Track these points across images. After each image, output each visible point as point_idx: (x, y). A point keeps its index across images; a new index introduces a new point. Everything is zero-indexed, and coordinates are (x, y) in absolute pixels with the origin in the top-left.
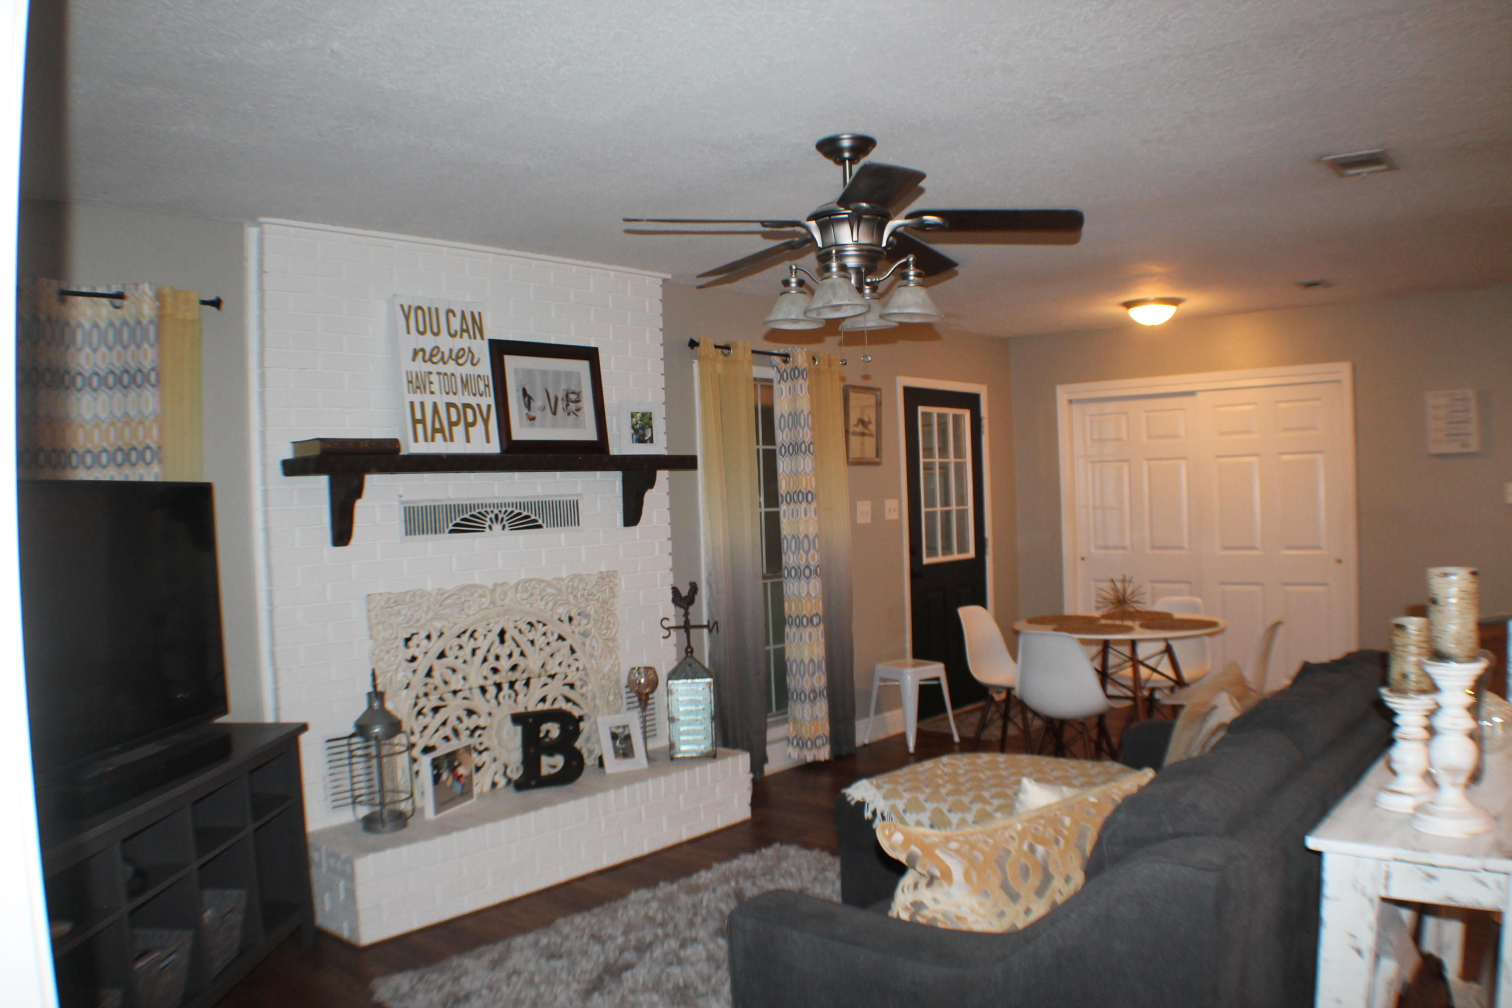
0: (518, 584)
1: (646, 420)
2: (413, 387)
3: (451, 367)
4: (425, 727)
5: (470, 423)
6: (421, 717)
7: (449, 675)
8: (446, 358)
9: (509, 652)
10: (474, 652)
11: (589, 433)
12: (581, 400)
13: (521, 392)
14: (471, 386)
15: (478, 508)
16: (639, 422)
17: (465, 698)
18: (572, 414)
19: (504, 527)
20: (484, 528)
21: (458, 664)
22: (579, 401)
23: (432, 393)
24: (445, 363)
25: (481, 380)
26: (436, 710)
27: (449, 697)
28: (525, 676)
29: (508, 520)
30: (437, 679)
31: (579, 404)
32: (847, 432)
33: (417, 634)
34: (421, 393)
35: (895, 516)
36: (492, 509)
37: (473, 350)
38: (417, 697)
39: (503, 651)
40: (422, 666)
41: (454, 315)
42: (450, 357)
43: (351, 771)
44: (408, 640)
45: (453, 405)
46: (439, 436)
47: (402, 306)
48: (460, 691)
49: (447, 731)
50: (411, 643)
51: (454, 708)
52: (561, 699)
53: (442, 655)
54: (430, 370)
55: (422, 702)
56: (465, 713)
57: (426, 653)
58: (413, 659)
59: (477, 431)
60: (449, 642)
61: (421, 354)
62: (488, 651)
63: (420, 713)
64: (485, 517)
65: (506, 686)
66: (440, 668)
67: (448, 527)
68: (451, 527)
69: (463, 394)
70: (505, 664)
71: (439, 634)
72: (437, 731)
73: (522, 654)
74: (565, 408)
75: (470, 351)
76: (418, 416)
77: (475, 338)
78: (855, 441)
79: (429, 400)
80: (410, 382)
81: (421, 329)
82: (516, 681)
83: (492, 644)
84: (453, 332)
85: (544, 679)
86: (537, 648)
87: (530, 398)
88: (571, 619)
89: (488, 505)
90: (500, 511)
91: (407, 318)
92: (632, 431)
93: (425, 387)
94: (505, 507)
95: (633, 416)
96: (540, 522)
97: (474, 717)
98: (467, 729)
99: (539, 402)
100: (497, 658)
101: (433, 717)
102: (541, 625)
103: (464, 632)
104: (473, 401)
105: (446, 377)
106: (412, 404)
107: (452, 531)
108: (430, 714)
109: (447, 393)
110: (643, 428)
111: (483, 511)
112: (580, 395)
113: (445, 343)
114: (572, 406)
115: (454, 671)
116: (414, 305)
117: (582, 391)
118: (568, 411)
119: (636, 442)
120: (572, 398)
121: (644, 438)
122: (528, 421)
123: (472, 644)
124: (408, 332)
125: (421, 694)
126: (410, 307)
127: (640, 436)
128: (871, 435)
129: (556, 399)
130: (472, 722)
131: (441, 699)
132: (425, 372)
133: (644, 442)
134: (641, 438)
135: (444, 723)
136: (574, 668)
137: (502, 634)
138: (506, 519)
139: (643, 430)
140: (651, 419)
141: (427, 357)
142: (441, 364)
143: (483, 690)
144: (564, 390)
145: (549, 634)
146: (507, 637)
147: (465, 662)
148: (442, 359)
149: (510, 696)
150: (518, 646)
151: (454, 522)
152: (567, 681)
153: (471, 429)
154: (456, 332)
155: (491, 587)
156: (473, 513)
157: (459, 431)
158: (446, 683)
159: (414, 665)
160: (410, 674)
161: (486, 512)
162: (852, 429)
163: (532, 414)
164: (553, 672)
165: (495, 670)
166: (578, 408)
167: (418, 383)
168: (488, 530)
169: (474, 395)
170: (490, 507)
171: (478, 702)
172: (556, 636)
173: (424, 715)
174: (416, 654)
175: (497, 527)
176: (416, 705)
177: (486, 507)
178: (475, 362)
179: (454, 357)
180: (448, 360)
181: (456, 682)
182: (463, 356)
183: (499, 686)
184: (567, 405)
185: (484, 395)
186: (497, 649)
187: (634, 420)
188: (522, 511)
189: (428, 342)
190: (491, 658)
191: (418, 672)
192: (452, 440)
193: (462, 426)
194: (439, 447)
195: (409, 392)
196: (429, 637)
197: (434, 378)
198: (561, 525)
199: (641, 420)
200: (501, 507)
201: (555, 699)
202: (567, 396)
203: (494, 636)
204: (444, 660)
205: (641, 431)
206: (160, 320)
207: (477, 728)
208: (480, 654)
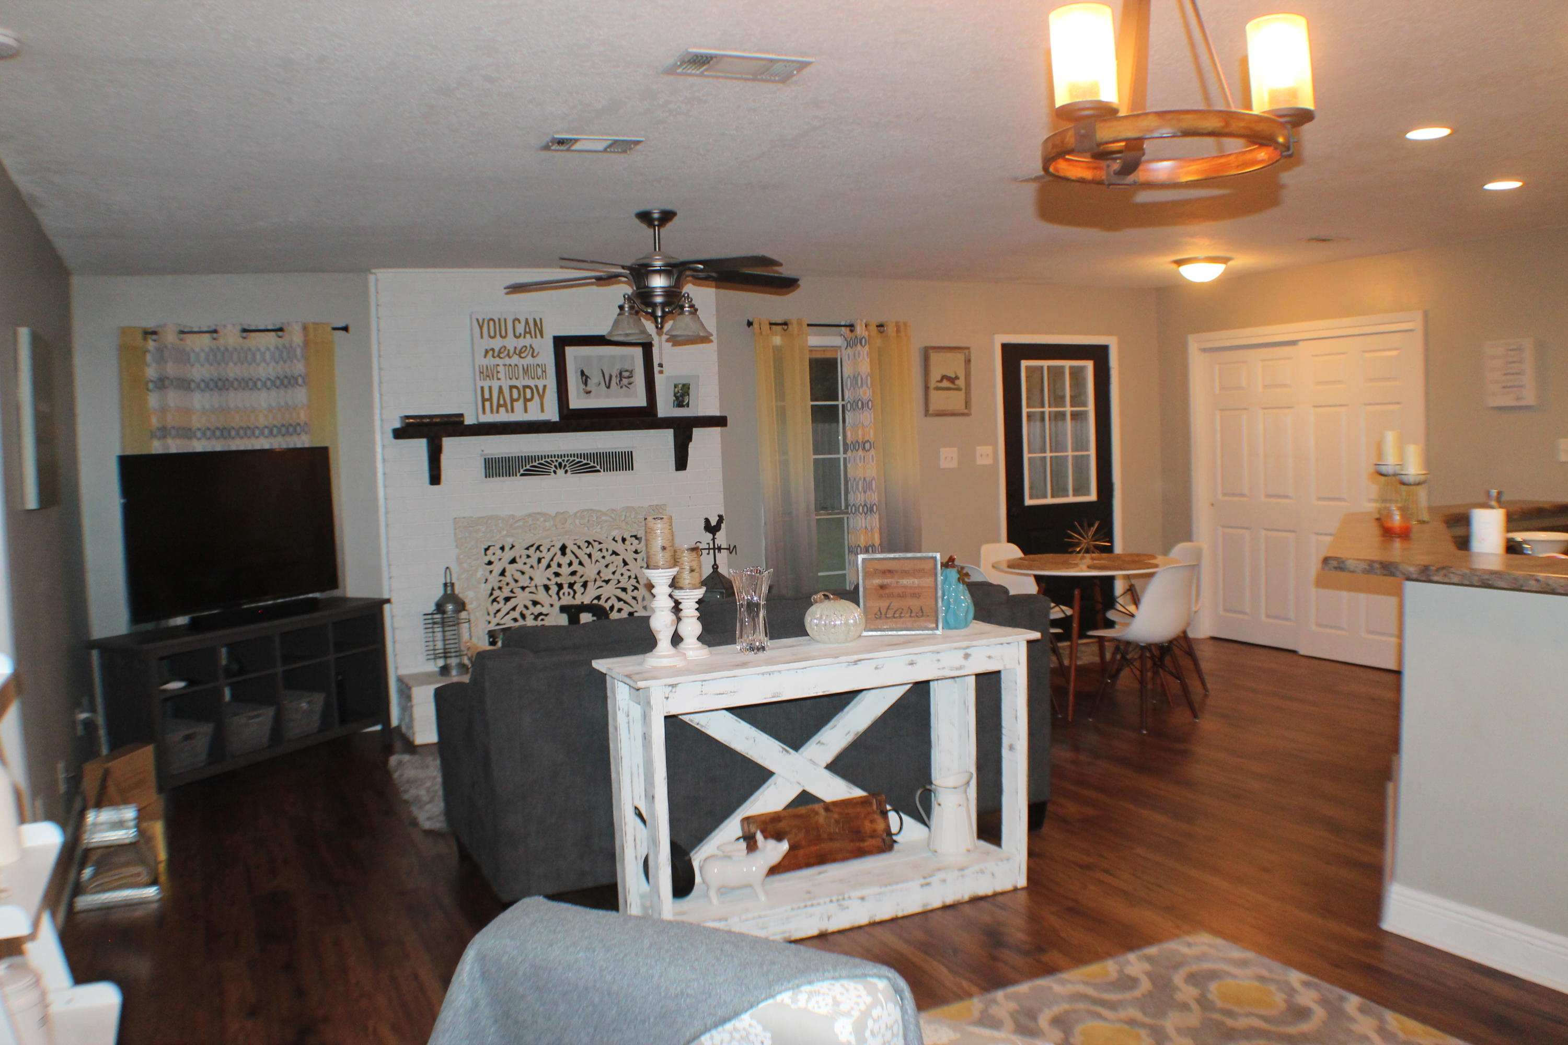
0: (576, 514)
1: (685, 389)
2: (483, 376)
3: (515, 360)
4: (498, 611)
5: (528, 399)
6: (495, 603)
7: (518, 575)
8: (511, 355)
9: (569, 562)
10: (539, 560)
11: (640, 401)
12: (634, 376)
13: (579, 373)
14: (531, 372)
15: (545, 458)
16: (680, 391)
17: (530, 592)
18: (624, 387)
19: (566, 472)
20: (550, 472)
21: (526, 568)
22: (632, 377)
23: (499, 379)
24: (510, 357)
25: (539, 367)
26: (507, 599)
27: (518, 591)
28: (583, 579)
29: (569, 467)
30: (508, 578)
31: (631, 380)
32: (927, 388)
33: (494, 546)
34: (490, 380)
35: (989, 461)
36: (557, 459)
37: (534, 346)
38: (493, 589)
39: (564, 561)
40: (497, 568)
41: (520, 322)
42: (515, 352)
43: (444, 636)
44: (486, 549)
45: (516, 387)
46: (502, 410)
47: (478, 320)
48: (527, 587)
49: (516, 614)
50: (488, 552)
51: (522, 599)
52: (613, 598)
53: (513, 561)
54: (498, 363)
55: (497, 593)
56: (531, 603)
57: (500, 559)
58: (490, 563)
59: (534, 405)
60: (519, 552)
61: (491, 353)
62: (552, 560)
63: (494, 600)
64: (551, 465)
65: (566, 586)
66: (511, 569)
67: (519, 472)
68: (522, 471)
69: (524, 379)
70: (565, 570)
71: (511, 546)
72: (508, 613)
73: (581, 563)
74: (618, 383)
75: (531, 346)
76: (487, 396)
77: (536, 337)
78: (935, 395)
79: (495, 385)
80: (481, 373)
81: (492, 334)
82: (575, 582)
83: (555, 554)
84: (517, 334)
85: (599, 583)
86: (594, 561)
87: (587, 377)
88: (624, 540)
89: (553, 456)
90: (563, 460)
91: (481, 328)
92: (674, 398)
93: (493, 376)
94: (568, 457)
95: (676, 386)
96: (598, 468)
97: (539, 606)
98: (532, 614)
99: (595, 379)
100: (559, 565)
101: (505, 604)
102: (597, 543)
103: (532, 546)
104: (531, 383)
105: (510, 367)
106: (482, 388)
107: (522, 475)
108: (502, 602)
109: (511, 379)
110: (683, 396)
111: (549, 460)
112: (633, 372)
113: (511, 343)
114: (625, 381)
115: (523, 573)
116: (487, 318)
117: (634, 369)
118: (621, 385)
119: (676, 407)
120: (624, 376)
121: (683, 403)
122: (585, 394)
123: (538, 554)
124: (482, 337)
125: (496, 588)
126: (484, 320)
127: (680, 402)
128: (958, 389)
129: (611, 377)
130: (538, 609)
131: (512, 591)
132: (494, 365)
133: (683, 406)
134: (681, 403)
135: (514, 609)
136: (626, 577)
137: (563, 549)
138: (568, 466)
139: (683, 398)
140: (689, 388)
141: (496, 354)
142: (507, 358)
143: (547, 588)
144: (618, 369)
145: (604, 551)
146: (568, 551)
147: (532, 567)
148: (508, 354)
149: (569, 594)
150: (577, 557)
151: (525, 468)
152: (619, 585)
153: (528, 404)
154: (520, 334)
155: (554, 515)
156: (540, 461)
157: (519, 405)
158: (516, 581)
159: (490, 567)
160: (488, 573)
161: (552, 461)
162: (933, 384)
163: (588, 389)
164: (607, 579)
165: (557, 574)
166: (630, 382)
167: (488, 373)
168: (553, 474)
169: (533, 378)
170: (555, 457)
171: (541, 596)
172: (610, 552)
173: (498, 603)
174: (492, 560)
175: (561, 472)
176: (491, 594)
177: (552, 458)
178: (535, 355)
179: (517, 352)
180: (513, 355)
181: (524, 581)
182: (526, 350)
183: (560, 586)
184: (621, 380)
185: (541, 378)
186: (559, 558)
187: (676, 389)
188: (582, 460)
189: (497, 343)
190: (554, 564)
191: (493, 572)
192: (513, 411)
193: (522, 400)
194: (503, 417)
195: (480, 380)
196: (502, 548)
197: (501, 369)
198: (617, 470)
199: (681, 390)
200: (565, 457)
201: (609, 598)
202: (621, 374)
203: (556, 549)
204: (515, 565)
205: (681, 398)
206: (306, 343)
207: (541, 614)
208: (544, 563)
